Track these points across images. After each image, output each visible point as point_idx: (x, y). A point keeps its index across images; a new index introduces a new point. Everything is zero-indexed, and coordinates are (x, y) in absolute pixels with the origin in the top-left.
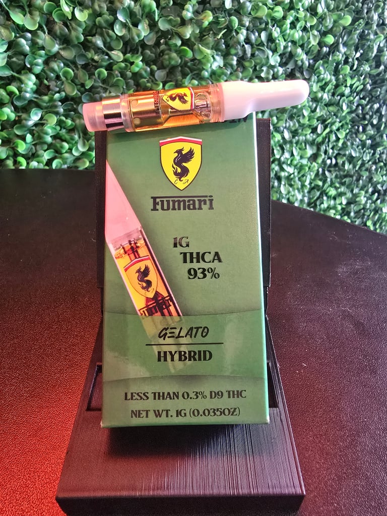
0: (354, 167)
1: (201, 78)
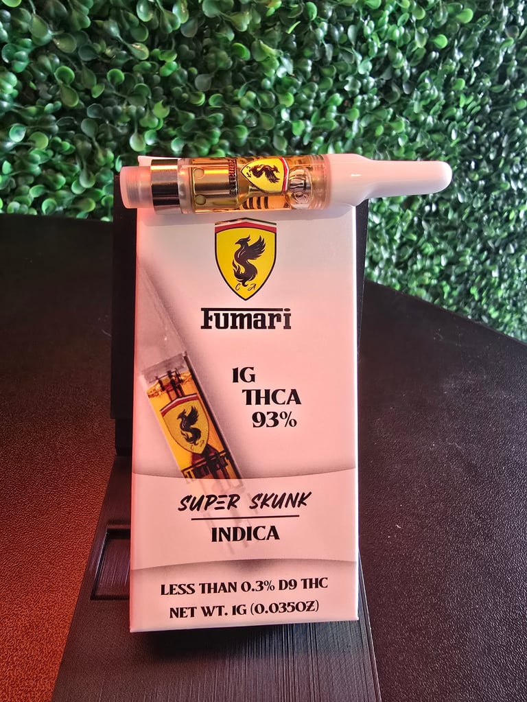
0: (460, 216)
1: (260, 89)
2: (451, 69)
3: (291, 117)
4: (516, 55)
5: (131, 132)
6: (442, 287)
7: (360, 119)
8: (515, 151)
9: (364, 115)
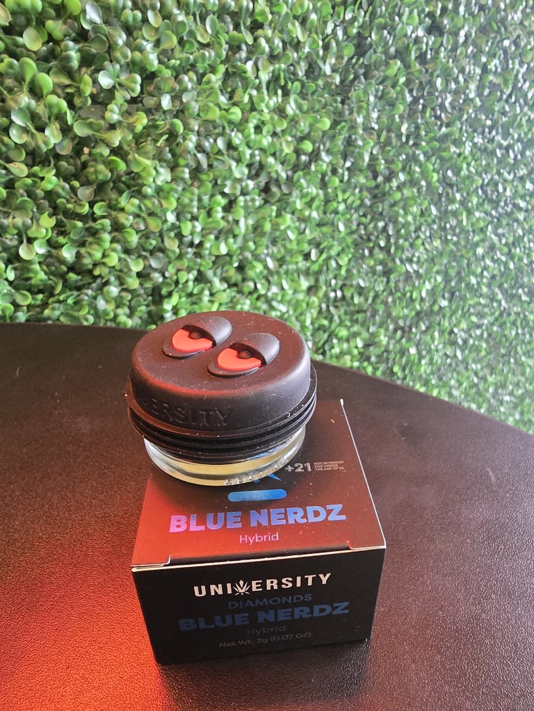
1: (142, 196)
2: (323, 169)
3: (178, 218)
4: (382, 155)
5: (21, 242)
6: (365, 369)
7: (246, 217)
8: (402, 237)
9: (249, 214)
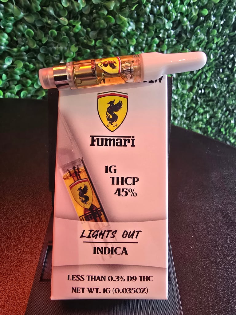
0: (216, 95)
1: (120, 37)
2: (210, 25)
3: (135, 50)
5: (61, 58)
6: (207, 128)
7: (167, 50)
9: (169, 48)
